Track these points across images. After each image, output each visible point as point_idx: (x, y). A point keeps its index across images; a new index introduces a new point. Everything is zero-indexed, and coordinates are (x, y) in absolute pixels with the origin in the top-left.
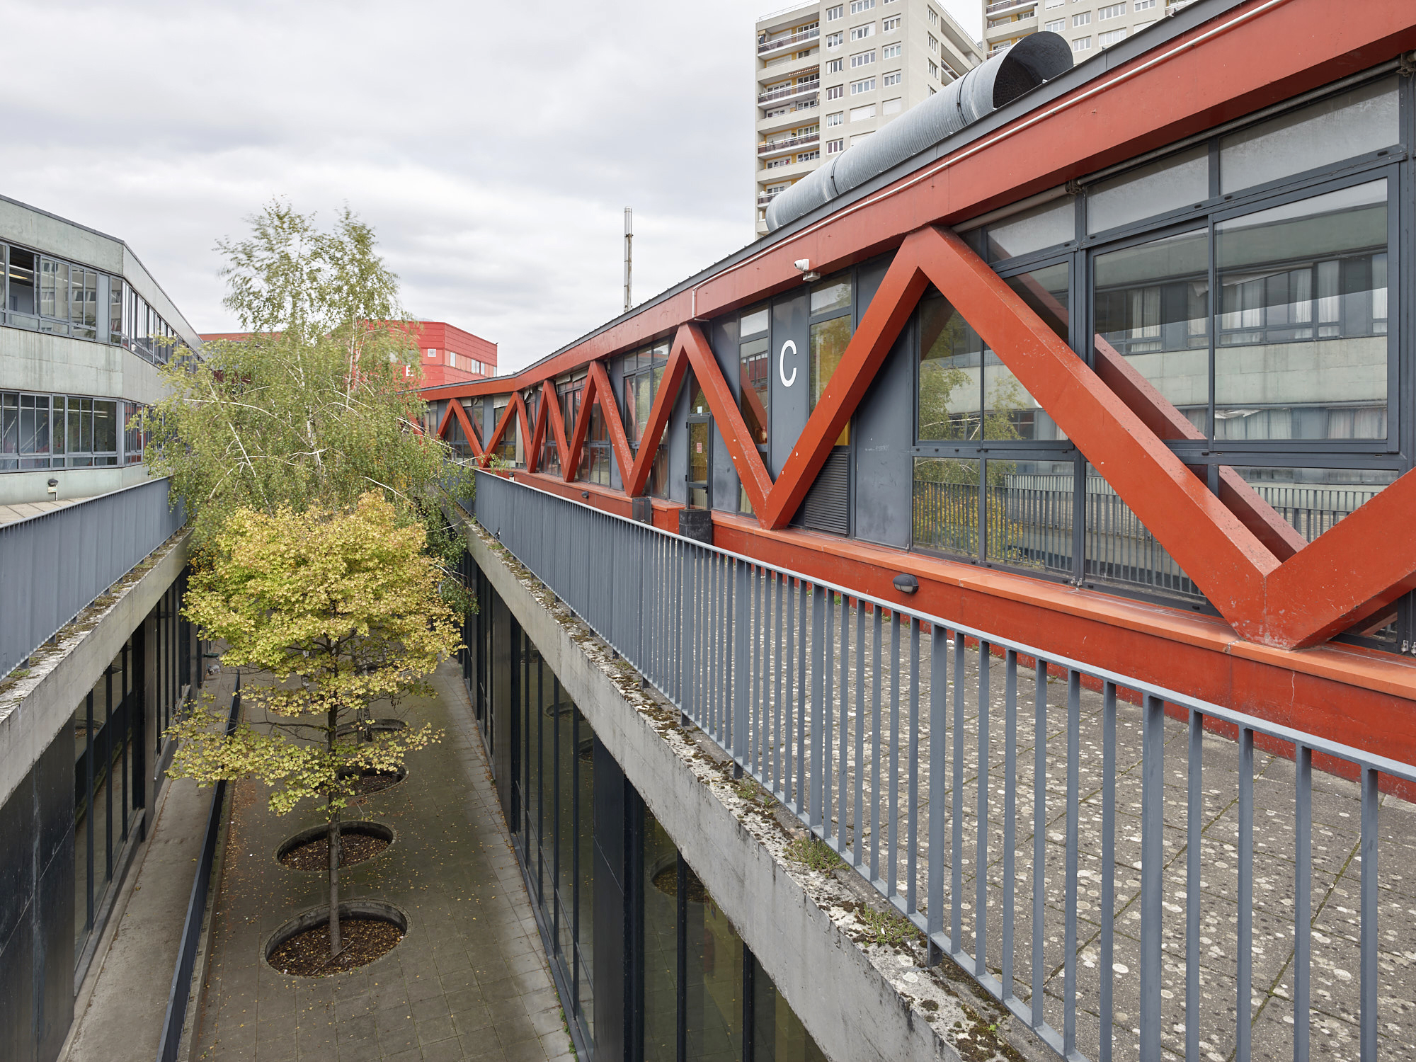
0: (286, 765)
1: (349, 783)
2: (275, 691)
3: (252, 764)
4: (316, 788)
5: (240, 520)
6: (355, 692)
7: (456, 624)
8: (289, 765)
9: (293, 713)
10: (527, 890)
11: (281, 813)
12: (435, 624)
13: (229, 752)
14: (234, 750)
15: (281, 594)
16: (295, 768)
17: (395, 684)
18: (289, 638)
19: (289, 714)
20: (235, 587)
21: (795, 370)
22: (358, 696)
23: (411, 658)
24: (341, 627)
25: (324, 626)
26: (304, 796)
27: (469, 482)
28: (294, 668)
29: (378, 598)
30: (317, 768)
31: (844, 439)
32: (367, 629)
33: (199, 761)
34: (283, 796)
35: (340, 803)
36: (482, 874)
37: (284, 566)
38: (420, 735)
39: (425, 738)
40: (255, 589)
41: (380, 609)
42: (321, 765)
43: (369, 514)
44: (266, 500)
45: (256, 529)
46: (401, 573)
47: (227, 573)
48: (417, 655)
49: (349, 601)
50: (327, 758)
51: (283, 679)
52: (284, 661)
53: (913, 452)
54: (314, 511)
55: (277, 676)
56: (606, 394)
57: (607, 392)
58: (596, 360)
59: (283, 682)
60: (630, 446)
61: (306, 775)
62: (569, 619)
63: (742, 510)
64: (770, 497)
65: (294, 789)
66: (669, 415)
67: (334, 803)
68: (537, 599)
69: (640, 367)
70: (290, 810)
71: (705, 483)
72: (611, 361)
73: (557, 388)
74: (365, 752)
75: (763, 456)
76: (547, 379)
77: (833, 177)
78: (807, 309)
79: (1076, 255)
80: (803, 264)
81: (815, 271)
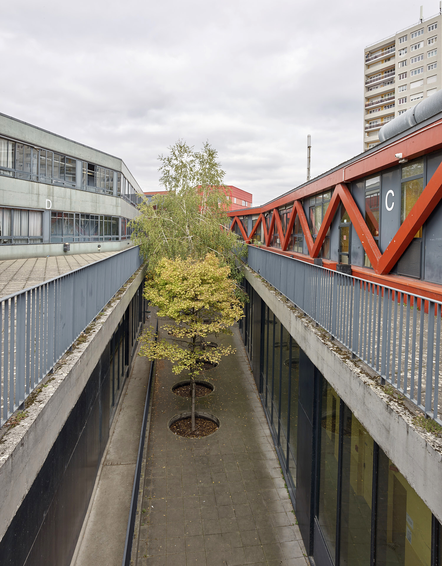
0: (179, 356)
1: (200, 365)
2: (175, 327)
3: (167, 354)
4: (189, 366)
5: (163, 262)
6: (204, 331)
7: (241, 307)
9: (181, 336)
10: (266, 417)
11: (176, 374)
12: (233, 306)
13: (159, 349)
14: (160, 348)
15: (177, 291)
16: (182, 357)
17: (218, 329)
18: (181, 308)
20: (161, 287)
21: (393, 203)
22: (205, 333)
23: (224, 319)
24: (199, 305)
25: (193, 304)
26: (184, 368)
27: (246, 250)
28: (182, 319)
29: (212, 295)
30: (189, 358)
31: (419, 234)
32: (208, 306)
33: (149, 351)
34: (177, 367)
35: (197, 373)
36: (249, 408)
37: (179, 280)
38: (227, 350)
39: (229, 351)
40: (168, 288)
41: (214, 299)
42: (191, 358)
43: (210, 262)
44: (173, 255)
45: (169, 266)
46: (221, 285)
47: (159, 282)
48: (226, 318)
49: (202, 295)
50: (193, 355)
51: (178, 323)
52: (179, 316)
54: (189, 259)
55: (176, 322)
56: (301, 214)
57: (302, 213)
58: (298, 200)
59: (178, 324)
60: (312, 237)
61: (185, 361)
62: (294, 308)
63: (366, 265)
64: (380, 260)
65: (181, 365)
66: (330, 224)
67: (195, 373)
68: (279, 299)
69: (317, 203)
70: (180, 373)
71: (347, 253)
72: (303, 201)
73: (279, 212)
74: (206, 354)
75: (377, 242)
76: (275, 208)
77: (414, 115)
78: (400, 176)
80: (400, 155)
81: (405, 158)
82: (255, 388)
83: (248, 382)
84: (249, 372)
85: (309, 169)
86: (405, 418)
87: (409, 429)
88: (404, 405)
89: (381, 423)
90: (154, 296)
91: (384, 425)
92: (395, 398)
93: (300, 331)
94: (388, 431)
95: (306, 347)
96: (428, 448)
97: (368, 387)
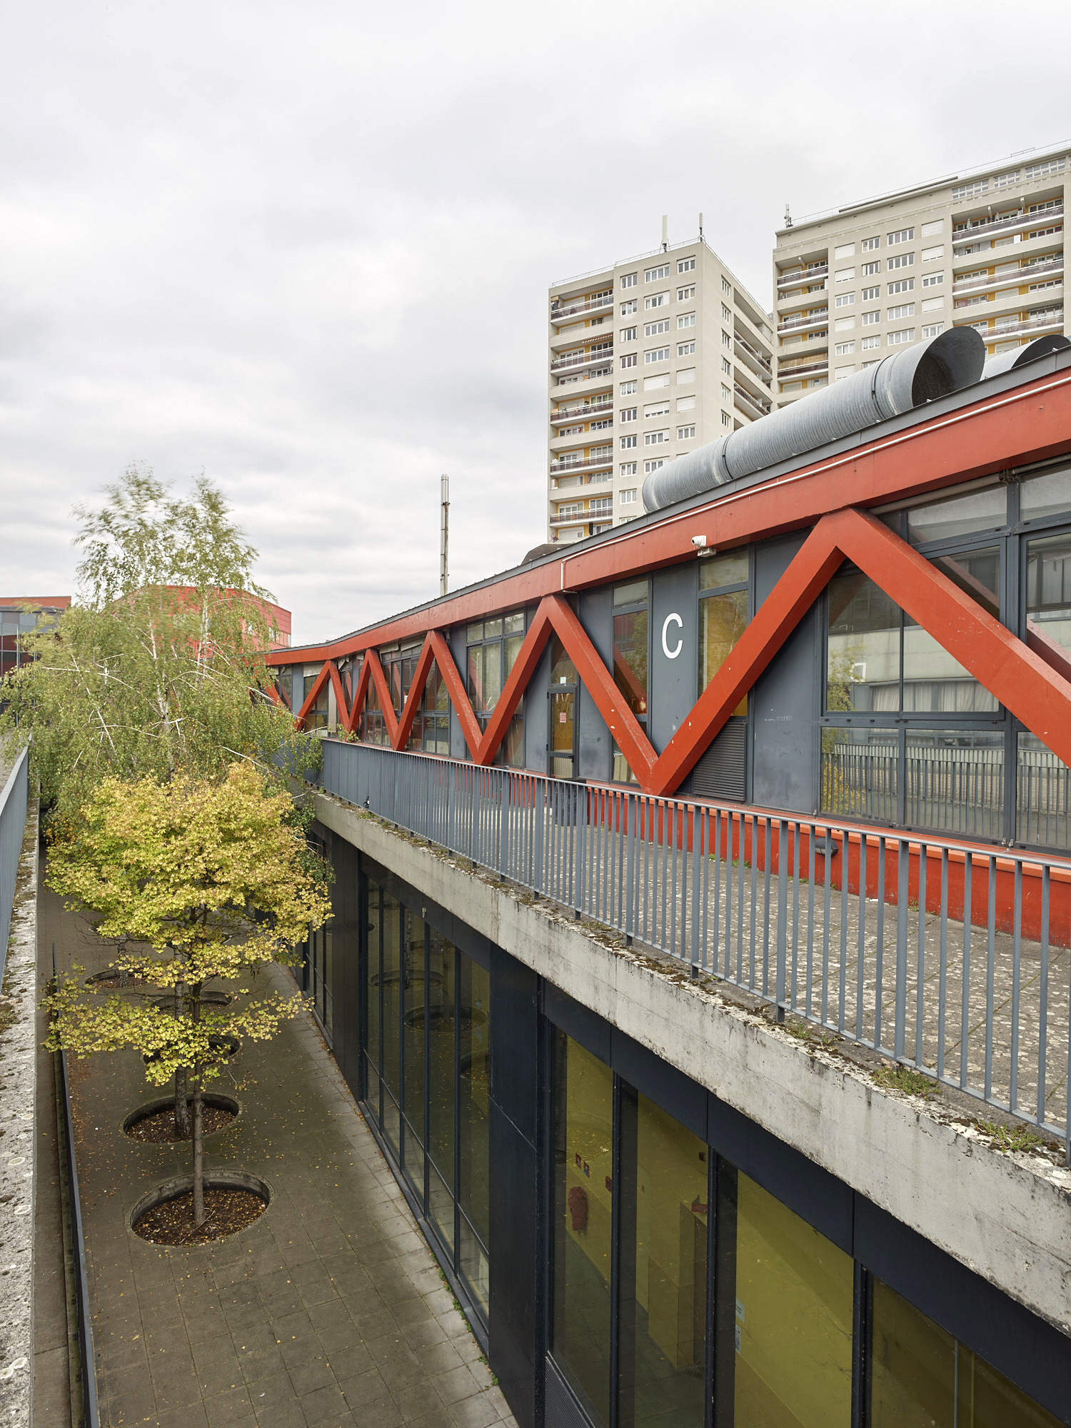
0: (163, 1035)
1: (221, 1052)
2: (150, 961)
3: (132, 1034)
4: (191, 1059)
5: (108, 789)
6: (232, 961)
7: (321, 894)
8: (166, 1036)
9: (170, 983)
10: (385, 1156)
11: (160, 1083)
12: (301, 893)
13: (104, 1023)
14: (109, 1021)
15: (156, 864)
16: (172, 1039)
17: (269, 953)
18: (168, 908)
19: (167, 985)
20: (103, 857)
21: (680, 642)
22: (234, 966)
23: (282, 927)
24: (220, 897)
25: (203, 896)
26: (180, 1065)
27: (316, 752)
28: (169, 938)
29: (252, 868)
30: (191, 1038)
31: (742, 709)
32: (243, 898)
33: (77, 1032)
34: (159, 1067)
35: (212, 1072)
37: (156, 836)
38: (290, 1004)
39: (296, 1007)
40: (131, 859)
41: (260, 875)
42: (194, 1036)
43: (240, 784)
44: (129, 771)
45: (126, 799)
46: (270, 842)
47: (95, 844)
48: (287, 924)
49: (225, 870)
50: (198, 1028)
51: (160, 949)
52: (161, 931)
53: (821, 721)
54: (179, 782)
55: (154, 946)
56: (447, 664)
57: (448, 661)
58: (435, 630)
59: (160, 952)
60: (476, 716)
61: (181, 1045)
62: (501, 882)
63: (616, 778)
64: (657, 765)
65: (170, 1059)
66: (526, 686)
67: (207, 1073)
68: (453, 866)
69: (487, 637)
70: (168, 1080)
71: (570, 751)
72: (450, 632)
73: (380, 658)
74: (237, 1021)
75: (643, 725)
76: (370, 648)
77: (724, 456)
78: (695, 584)
79: (1008, 539)
80: (701, 540)
81: (712, 547)
82: (344, 1090)
83: (326, 1079)
84: (325, 1054)
85: (445, 556)
86: (860, 1078)
87: (874, 1096)
88: (841, 1055)
89: (797, 1099)
90: (87, 883)
91: (803, 1102)
92: (819, 1044)
93: (532, 933)
94: (816, 1111)
95: (555, 969)
96: (923, 1123)
97: (757, 1031)
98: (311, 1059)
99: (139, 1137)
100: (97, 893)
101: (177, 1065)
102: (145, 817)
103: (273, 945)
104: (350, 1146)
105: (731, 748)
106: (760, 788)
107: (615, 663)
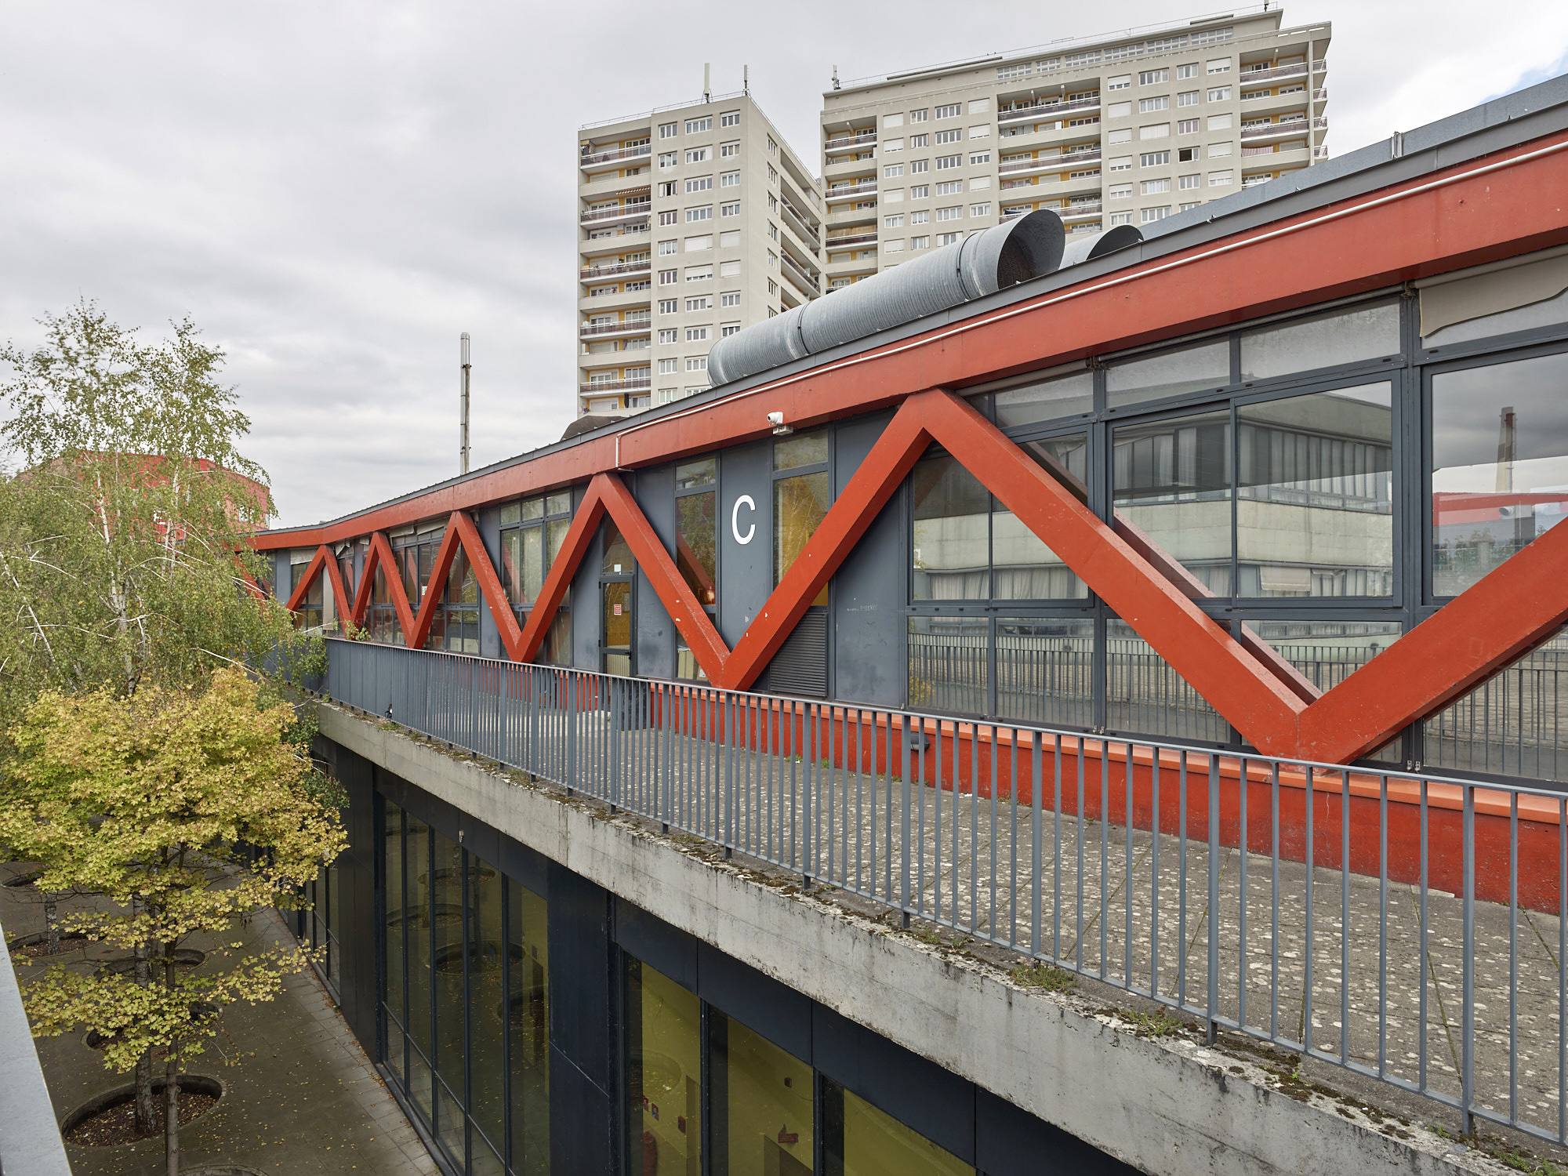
0: (128, 1009)
1: (206, 1022)
2: (109, 918)
3: (84, 1011)
4: (166, 1035)
5: (46, 706)
6: (221, 909)
8: (132, 1009)
9: (137, 943)
10: (413, 1125)
11: (124, 1069)
13: (44, 1002)
14: (51, 998)
15: (117, 796)
16: (140, 1012)
17: (270, 896)
18: (135, 849)
19: (133, 945)
20: (40, 792)
21: (753, 527)
22: (225, 915)
23: (284, 864)
24: (206, 832)
25: (182, 832)
26: (152, 1044)
27: (318, 653)
28: (135, 887)
29: (246, 794)
30: (166, 1008)
31: (821, 599)
32: (235, 832)
34: (122, 1049)
35: (196, 1048)
36: (352, 1116)
37: (116, 762)
38: (296, 955)
39: (304, 959)
40: (82, 792)
41: (256, 803)
42: (170, 1005)
44: (74, 681)
45: (72, 717)
46: (268, 763)
47: (30, 775)
48: (291, 860)
49: (211, 799)
50: (174, 995)
51: (124, 901)
52: (125, 879)
53: (908, 610)
55: (115, 898)
56: (477, 550)
57: (478, 546)
58: (462, 511)
59: (123, 905)
60: (512, 609)
61: (154, 1018)
62: (568, 797)
63: (681, 676)
64: (728, 661)
65: (137, 1038)
66: (575, 574)
67: (187, 1050)
68: (507, 781)
69: (525, 519)
70: (135, 1063)
71: (627, 647)
72: (480, 513)
73: (391, 544)
74: (226, 982)
75: (711, 617)
76: (378, 531)
77: (799, 328)
78: (769, 464)
79: (1095, 426)
80: (777, 417)
81: (789, 425)
82: (358, 1052)
83: (333, 1042)
84: (330, 1012)
85: (465, 426)
86: (998, 978)
87: (1015, 996)
88: (974, 957)
89: (930, 1008)
90: (19, 825)
91: (938, 1010)
92: (950, 947)
93: (612, 851)
94: (952, 1018)
95: (641, 889)
96: (1070, 1018)
97: (885, 940)
98: (314, 1020)
99: (84, 1142)
100: (35, 837)
101: (147, 1044)
102: (100, 739)
103: (274, 886)
104: (369, 1118)
105: (811, 640)
106: (843, 682)
107: (678, 549)
